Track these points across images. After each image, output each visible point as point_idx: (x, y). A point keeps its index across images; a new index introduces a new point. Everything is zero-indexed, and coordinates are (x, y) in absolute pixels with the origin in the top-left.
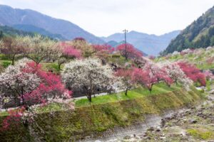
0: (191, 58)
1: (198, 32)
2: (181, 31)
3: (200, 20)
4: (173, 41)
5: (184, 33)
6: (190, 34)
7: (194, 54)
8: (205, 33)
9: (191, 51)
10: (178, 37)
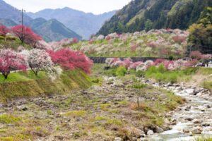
0: (116, 44)
1: (134, 14)
2: (117, 12)
4: (106, 23)
5: (119, 14)
6: (126, 16)
7: (120, 39)
8: (141, 15)
9: (117, 36)
10: (112, 18)
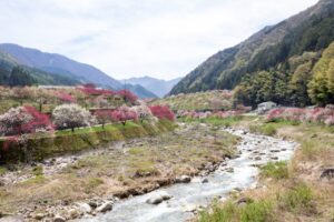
1: (194, 80)
3: (196, 71)
6: (188, 81)
8: (198, 81)
